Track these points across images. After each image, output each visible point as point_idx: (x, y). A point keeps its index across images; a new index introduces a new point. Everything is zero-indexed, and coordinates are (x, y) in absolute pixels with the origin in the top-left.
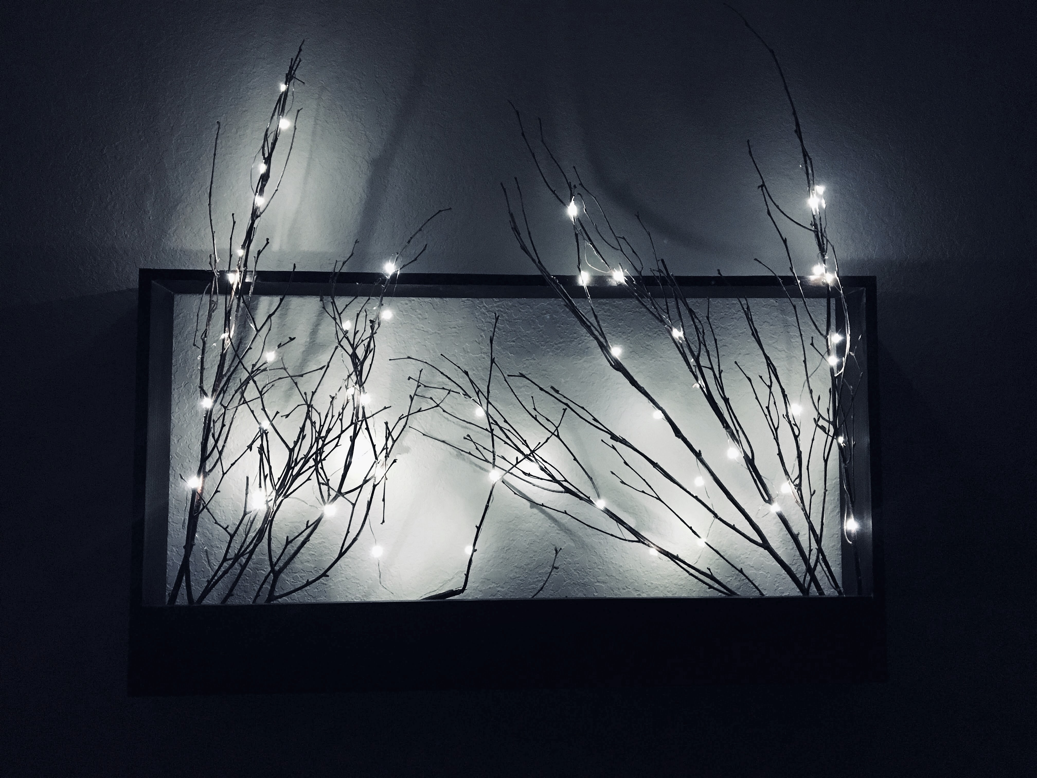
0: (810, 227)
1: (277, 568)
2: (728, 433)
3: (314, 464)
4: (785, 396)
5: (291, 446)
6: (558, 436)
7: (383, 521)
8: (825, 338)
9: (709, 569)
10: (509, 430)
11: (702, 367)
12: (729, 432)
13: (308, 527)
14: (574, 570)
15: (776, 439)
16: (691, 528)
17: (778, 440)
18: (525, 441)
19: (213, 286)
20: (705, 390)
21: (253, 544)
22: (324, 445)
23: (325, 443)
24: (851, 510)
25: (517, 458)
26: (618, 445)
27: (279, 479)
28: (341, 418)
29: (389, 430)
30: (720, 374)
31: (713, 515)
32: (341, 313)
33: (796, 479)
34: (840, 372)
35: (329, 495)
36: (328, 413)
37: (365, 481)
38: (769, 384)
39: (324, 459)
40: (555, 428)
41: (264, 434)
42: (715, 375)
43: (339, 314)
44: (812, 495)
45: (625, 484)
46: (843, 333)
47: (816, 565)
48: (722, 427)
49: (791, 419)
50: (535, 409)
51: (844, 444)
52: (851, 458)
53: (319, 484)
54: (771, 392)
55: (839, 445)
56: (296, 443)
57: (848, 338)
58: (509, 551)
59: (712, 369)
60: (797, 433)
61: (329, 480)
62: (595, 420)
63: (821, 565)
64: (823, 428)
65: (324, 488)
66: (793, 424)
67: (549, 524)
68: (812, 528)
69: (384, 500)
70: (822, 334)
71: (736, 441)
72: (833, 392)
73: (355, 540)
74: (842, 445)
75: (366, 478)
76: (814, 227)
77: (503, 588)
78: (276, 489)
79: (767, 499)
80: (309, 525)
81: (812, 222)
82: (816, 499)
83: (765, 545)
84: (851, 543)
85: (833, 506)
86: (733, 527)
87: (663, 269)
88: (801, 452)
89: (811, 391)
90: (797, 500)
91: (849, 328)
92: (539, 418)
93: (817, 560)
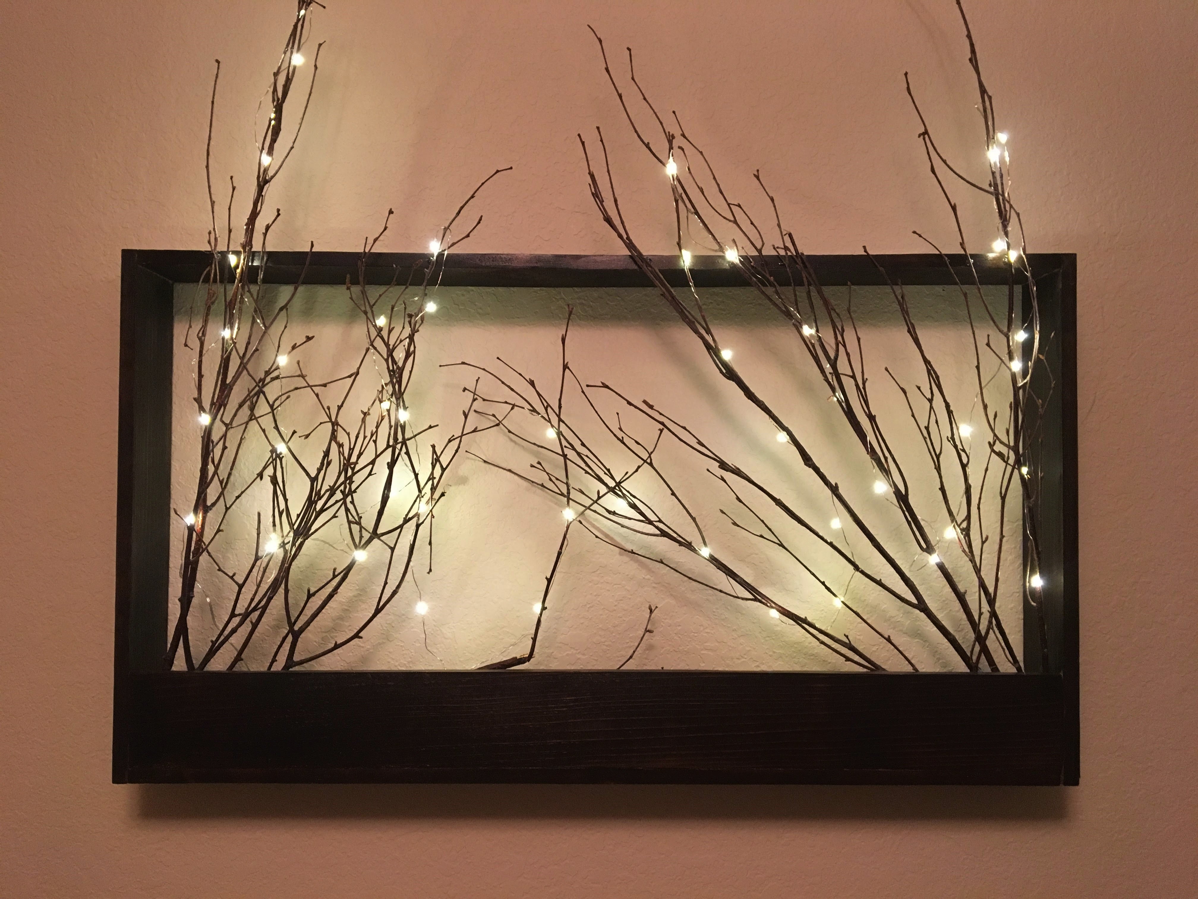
0: (987, 188)
1: (296, 628)
2: (873, 462)
3: (342, 497)
4: (950, 413)
5: (313, 474)
6: (651, 464)
7: (431, 570)
8: (1006, 336)
9: (847, 637)
10: (587, 456)
11: (841, 375)
12: (875, 460)
13: (334, 576)
14: (675, 633)
15: (938, 469)
16: (823, 583)
17: (940, 471)
18: (609, 470)
19: (213, 271)
20: (844, 404)
21: (266, 598)
22: (354, 474)
23: (356, 470)
24: (1036, 563)
25: (598, 492)
26: (728, 475)
27: (298, 516)
28: (375, 439)
29: (436, 455)
30: (864, 384)
31: (852, 568)
32: (374, 305)
33: (963, 521)
34: (1025, 381)
35: (361, 537)
36: (358, 434)
37: (406, 520)
38: (929, 396)
39: (355, 491)
40: (648, 455)
41: (278, 459)
42: (857, 385)
43: (371, 307)
44: (983, 543)
45: (738, 526)
46: (1030, 329)
47: (987, 633)
48: (866, 452)
49: (958, 443)
50: (620, 429)
51: (1028, 476)
52: (1037, 493)
53: (349, 522)
54: (931, 407)
55: (1022, 476)
56: (319, 470)
57: (1037, 336)
58: (592, 609)
59: (853, 377)
60: (965, 461)
61: (361, 517)
62: (700, 443)
63: (994, 632)
64: (1000, 455)
65: (355, 528)
66: (961, 449)
67: (644, 576)
68: (982, 585)
69: (430, 543)
70: (1001, 331)
71: (885, 472)
72: (1015, 406)
73: (394, 593)
74: (1026, 476)
75: (407, 515)
76: (993, 188)
77: (584, 654)
78: (293, 529)
79: (924, 546)
80: (336, 573)
81: (990, 181)
82: (991, 547)
83: (922, 606)
84: (1034, 604)
85: (1014, 556)
86: (879, 583)
87: (789, 244)
88: (970, 486)
89: (985, 407)
90: (964, 548)
91: (1038, 322)
92: (626, 440)
93: (989, 627)
